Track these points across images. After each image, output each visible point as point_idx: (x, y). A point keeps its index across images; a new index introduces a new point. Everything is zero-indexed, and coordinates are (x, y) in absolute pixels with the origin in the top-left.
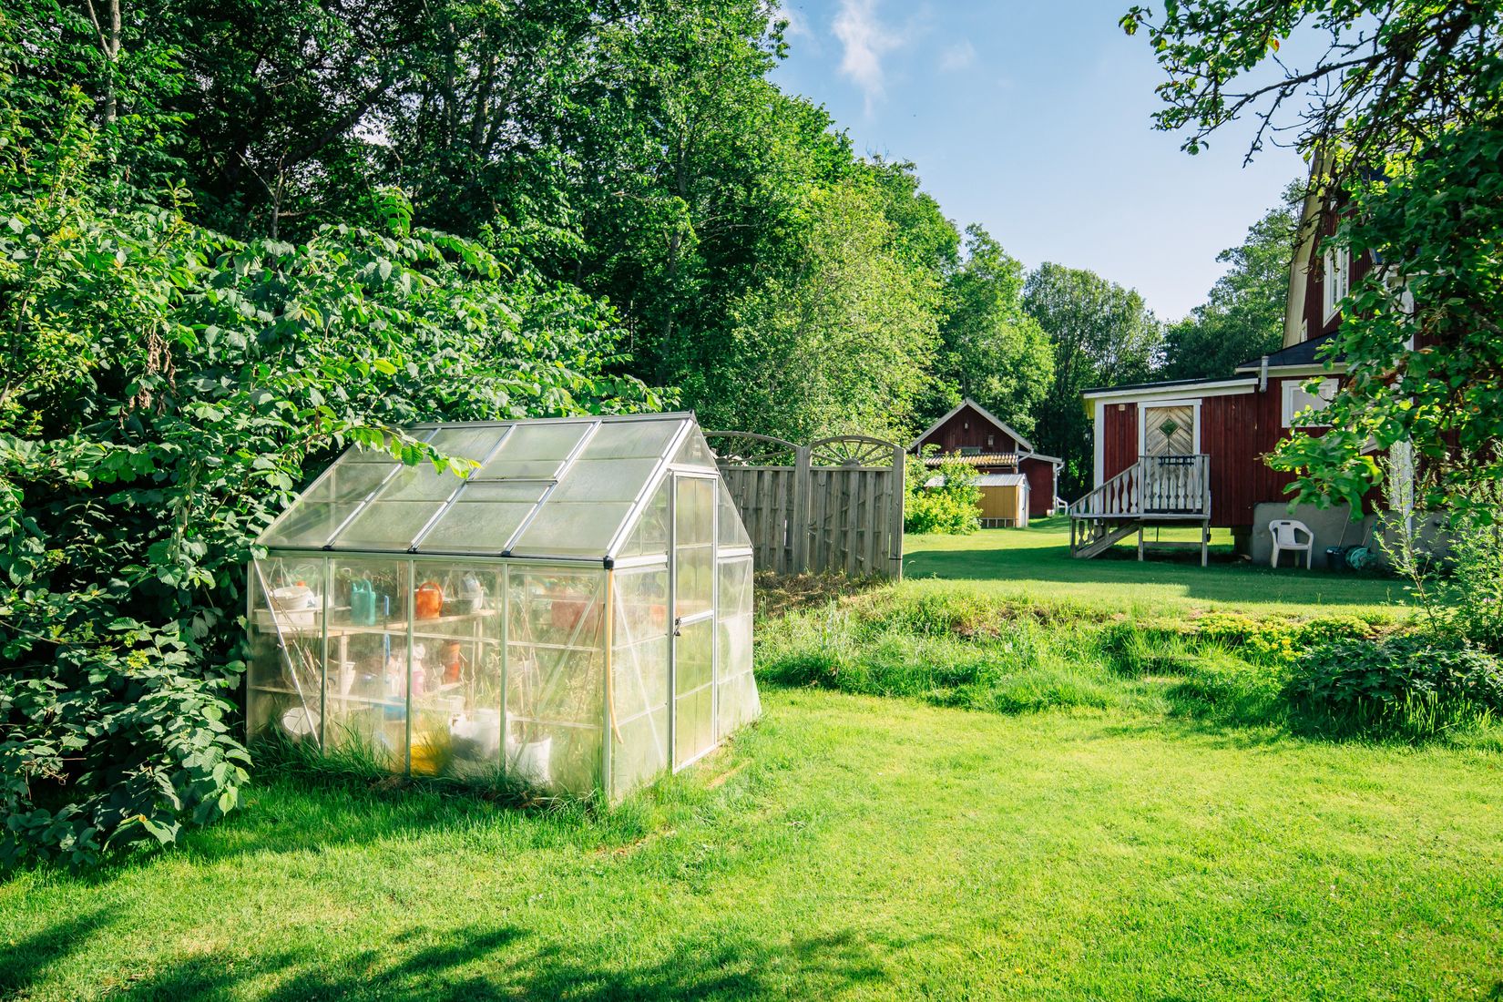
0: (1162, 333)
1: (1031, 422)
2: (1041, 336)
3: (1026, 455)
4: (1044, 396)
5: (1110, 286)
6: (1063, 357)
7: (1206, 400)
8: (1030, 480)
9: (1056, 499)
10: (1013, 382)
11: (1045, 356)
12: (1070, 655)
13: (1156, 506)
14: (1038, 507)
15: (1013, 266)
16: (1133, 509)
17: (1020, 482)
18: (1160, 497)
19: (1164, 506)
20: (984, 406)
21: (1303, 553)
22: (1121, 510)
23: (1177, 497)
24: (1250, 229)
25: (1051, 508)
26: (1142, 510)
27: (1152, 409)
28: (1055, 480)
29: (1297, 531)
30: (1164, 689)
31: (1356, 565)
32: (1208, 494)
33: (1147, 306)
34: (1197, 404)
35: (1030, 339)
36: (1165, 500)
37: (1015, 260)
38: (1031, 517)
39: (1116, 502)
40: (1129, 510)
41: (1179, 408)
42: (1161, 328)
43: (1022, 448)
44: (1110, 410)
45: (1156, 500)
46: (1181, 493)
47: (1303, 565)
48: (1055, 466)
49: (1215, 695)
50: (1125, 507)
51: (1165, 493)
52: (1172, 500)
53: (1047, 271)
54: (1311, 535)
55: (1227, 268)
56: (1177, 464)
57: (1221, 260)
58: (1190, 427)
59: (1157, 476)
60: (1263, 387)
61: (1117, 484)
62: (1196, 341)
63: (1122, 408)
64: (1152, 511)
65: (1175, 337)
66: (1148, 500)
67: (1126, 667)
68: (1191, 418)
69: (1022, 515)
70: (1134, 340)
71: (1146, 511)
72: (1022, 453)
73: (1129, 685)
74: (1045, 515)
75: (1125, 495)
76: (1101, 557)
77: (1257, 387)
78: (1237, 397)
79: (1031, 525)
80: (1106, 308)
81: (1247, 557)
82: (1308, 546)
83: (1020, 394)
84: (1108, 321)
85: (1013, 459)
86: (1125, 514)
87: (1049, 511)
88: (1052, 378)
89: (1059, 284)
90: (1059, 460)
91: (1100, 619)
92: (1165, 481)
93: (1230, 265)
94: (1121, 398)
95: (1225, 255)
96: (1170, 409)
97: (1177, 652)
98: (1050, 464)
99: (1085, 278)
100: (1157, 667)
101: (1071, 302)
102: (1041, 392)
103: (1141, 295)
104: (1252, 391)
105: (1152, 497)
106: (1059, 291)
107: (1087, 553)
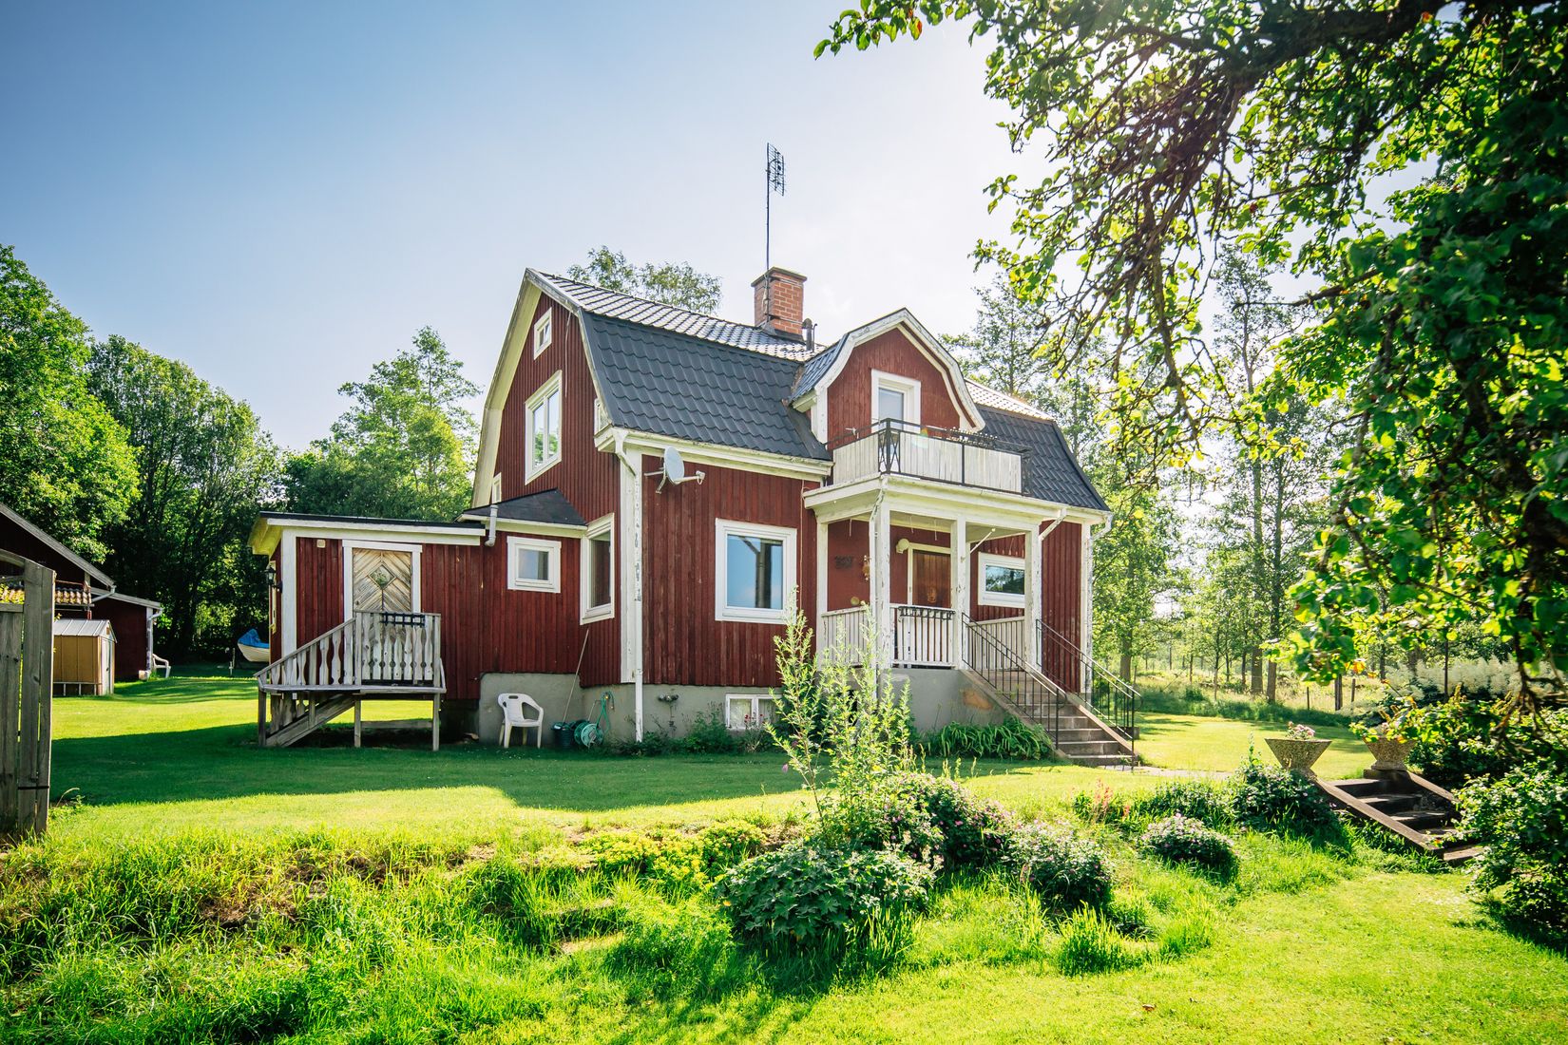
0: (281, 461)
1: (100, 550)
2: (113, 431)
3: (103, 595)
4: (123, 516)
5: (212, 389)
6: (148, 465)
7: (428, 547)
8: (116, 629)
9: (152, 657)
10: (75, 487)
11: (122, 457)
12: (439, 931)
13: (377, 676)
14: (127, 665)
15: (67, 324)
16: (348, 679)
17: (102, 631)
18: (382, 665)
19: (387, 676)
20: (25, 514)
21: (532, 731)
22: (331, 681)
23: (403, 665)
24: (375, 367)
25: (145, 667)
26: (359, 681)
27: (361, 550)
28: (150, 630)
29: (524, 705)
30: (600, 961)
31: (586, 742)
32: (439, 662)
33: (263, 426)
34: (417, 551)
35: (99, 435)
36: (388, 669)
37: (74, 316)
38: (116, 681)
39: (324, 669)
40: (341, 681)
41: (395, 552)
42: (280, 455)
43: (95, 583)
44: (305, 545)
45: (377, 669)
46: (408, 660)
47: (532, 743)
48: (149, 612)
49: (666, 958)
50: (336, 676)
51: (388, 660)
52: (397, 669)
53: (117, 347)
54: (541, 710)
55: (351, 404)
56: (404, 623)
57: (344, 393)
58: (409, 579)
59: (378, 638)
60: (492, 540)
61: (324, 646)
62: (323, 477)
63: (321, 545)
64: (371, 682)
65: (297, 470)
66: (367, 668)
67: (531, 937)
68: (410, 568)
69: (106, 679)
70: (247, 462)
71: (364, 682)
72: (96, 591)
73: (548, 966)
74: (136, 678)
75: (336, 661)
76: (303, 743)
77: (484, 539)
78: (463, 548)
79: (117, 691)
80: (207, 417)
81: (475, 737)
82: (538, 723)
83: (84, 508)
84: (210, 434)
85: (84, 598)
86: (336, 686)
87: (141, 673)
88: (136, 493)
89: (138, 370)
90: (156, 604)
91: (456, 860)
92: (388, 644)
93: (354, 401)
94: (321, 530)
95: (348, 388)
96: (383, 553)
97: (583, 898)
98: (145, 608)
99: (176, 373)
100: (576, 926)
101: (156, 398)
102: (118, 509)
103: (256, 411)
104: (477, 543)
105: (372, 663)
106: (136, 379)
107: (282, 738)
